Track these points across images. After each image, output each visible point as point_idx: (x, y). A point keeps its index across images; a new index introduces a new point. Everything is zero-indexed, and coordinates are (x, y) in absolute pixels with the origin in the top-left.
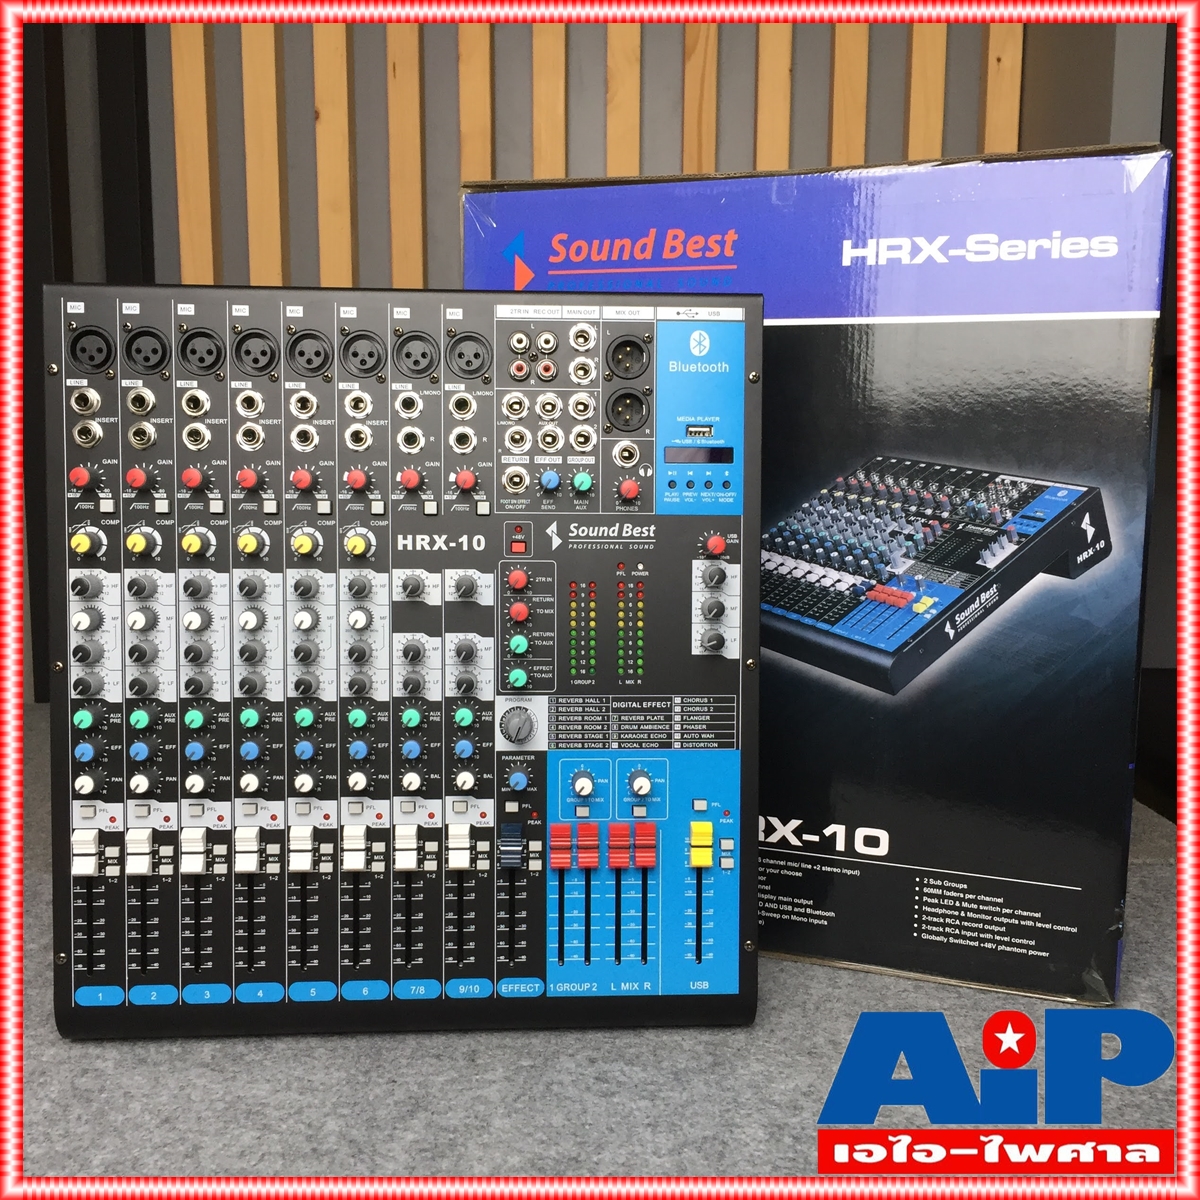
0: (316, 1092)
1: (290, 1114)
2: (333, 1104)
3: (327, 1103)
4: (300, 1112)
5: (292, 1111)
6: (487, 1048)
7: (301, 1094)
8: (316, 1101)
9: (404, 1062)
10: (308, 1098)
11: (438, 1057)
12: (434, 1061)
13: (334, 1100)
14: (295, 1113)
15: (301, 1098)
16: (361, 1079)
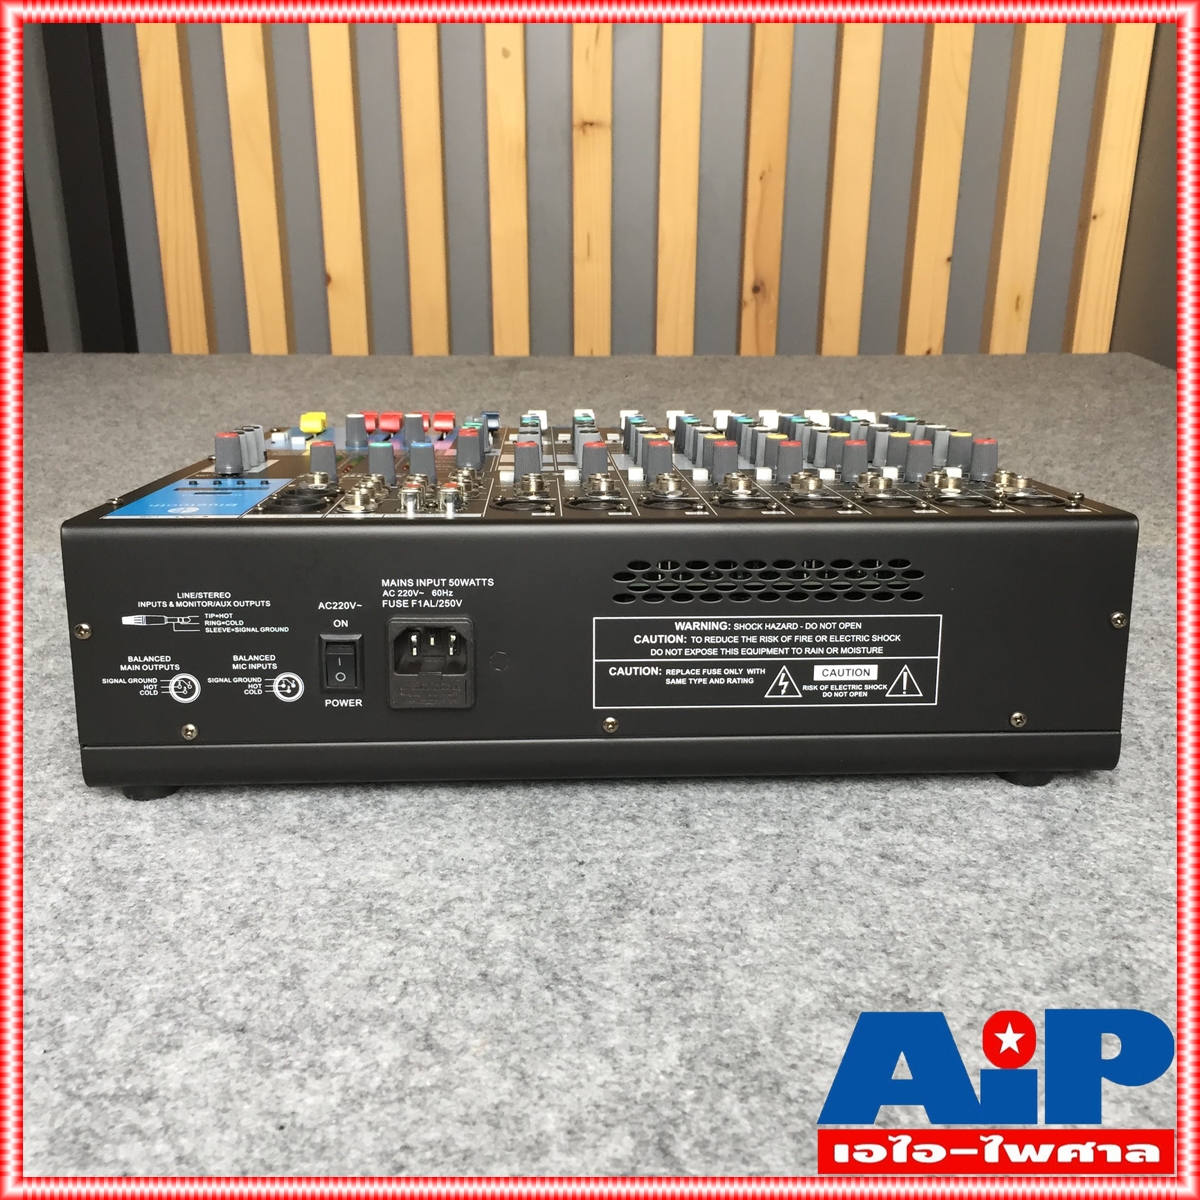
0: (464, 875)
1: (432, 911)
2: (496, 895)
3: (485, 893)
4: (446, 908)
5: (436, 908)
6: (702, 806)
7: (443, 878)
8: (470, 891)
9: (586, 827)
10: (454, 888)
11: (633, 819)
12: (629, 826)
13: (496, 888)
14: (441, 910)
15: (445, 885)
16: (528, 853)
